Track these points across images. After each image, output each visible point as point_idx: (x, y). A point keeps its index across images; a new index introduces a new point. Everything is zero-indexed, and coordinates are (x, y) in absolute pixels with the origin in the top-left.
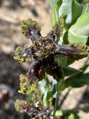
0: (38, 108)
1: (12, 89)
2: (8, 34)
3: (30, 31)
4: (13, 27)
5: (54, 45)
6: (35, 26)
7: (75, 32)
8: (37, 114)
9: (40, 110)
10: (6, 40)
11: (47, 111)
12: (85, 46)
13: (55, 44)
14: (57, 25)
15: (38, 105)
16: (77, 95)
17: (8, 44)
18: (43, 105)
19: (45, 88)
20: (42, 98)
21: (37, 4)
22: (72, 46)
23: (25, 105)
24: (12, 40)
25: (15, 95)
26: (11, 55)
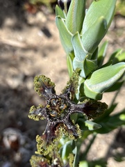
0: (57, 166)
1: (23, 135)
2: (13, 62)
3: (44, 89)
4: (19, 53)
5: (69, 104)
6: (48, 83)
10: (12, 71)
17: (14, 76)
18: (62, 162)
19: (64, 139)
20: (61, 154)
21: (48, 20)
23: (42, 162)
24: (19, 70)
25: (27, 142)
26: (20, 90)
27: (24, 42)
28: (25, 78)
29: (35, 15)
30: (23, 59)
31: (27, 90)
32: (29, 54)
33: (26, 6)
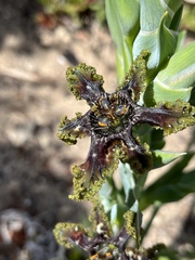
0: (102, 235)
2: (18, 104)
3: (85, 85)
4: (27, 90)
5: (131, 107)
6: (92, 75)
7: (167, 82)
8: (100, 248)
9: (105, 239)
10: (16, 117)
11: (121, 239)
12: (188, 105)
13: (133, 106)
14: (132, 71)
15: (102, 229)
16: (171, 226)
17: (19, 127)
19: (110, 201)
21: (74, 40)
22: (164, 107)
24: (27, 116)
25: (38, 232)
26: (27, 148)
27: (36, 72)
28: (37, 130)
29: (52, 30)
30: (33, 99)
31: (39, 148)
32: (44, 92)
33: (39, 18)
